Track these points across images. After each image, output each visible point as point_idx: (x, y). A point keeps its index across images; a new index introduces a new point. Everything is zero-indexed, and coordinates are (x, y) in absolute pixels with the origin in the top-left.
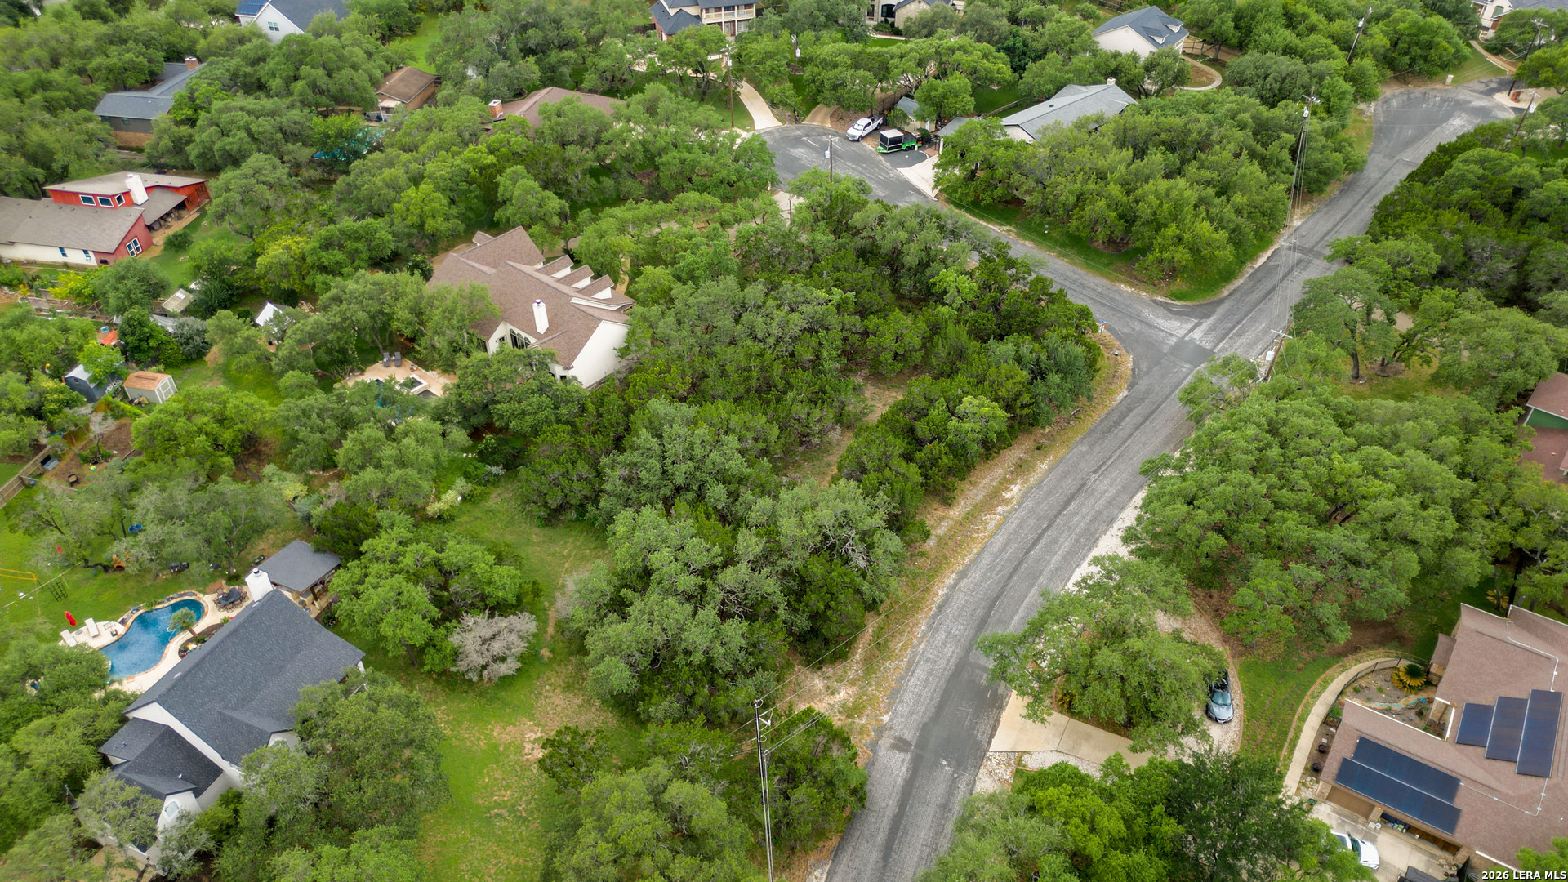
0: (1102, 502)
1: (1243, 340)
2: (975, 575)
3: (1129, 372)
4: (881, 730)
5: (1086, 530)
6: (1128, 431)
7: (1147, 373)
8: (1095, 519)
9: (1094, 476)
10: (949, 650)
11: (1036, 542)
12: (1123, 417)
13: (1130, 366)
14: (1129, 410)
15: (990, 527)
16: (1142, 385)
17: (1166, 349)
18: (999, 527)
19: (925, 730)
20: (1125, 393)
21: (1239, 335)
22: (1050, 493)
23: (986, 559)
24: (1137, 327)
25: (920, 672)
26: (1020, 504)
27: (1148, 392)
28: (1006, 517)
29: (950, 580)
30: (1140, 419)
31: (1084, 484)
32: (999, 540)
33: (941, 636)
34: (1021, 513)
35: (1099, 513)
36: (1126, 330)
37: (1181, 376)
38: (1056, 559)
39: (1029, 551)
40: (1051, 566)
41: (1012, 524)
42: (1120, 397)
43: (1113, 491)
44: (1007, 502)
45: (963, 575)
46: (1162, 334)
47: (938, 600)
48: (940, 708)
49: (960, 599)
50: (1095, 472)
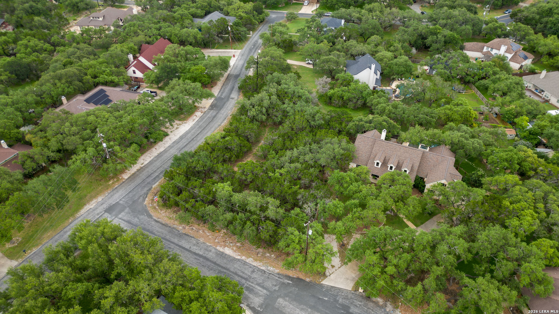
0: (175, 147)
2: (216, 125)
3: (148, 196)
4: (237, 99)
5: (182, 139)
6: (158, 170)
7: (141, 196)
8: (179, 142)
10: (223, 112)
11: (198, 134)
12: (158, 176)
13: (147, 199)
14: (155, 179)
16: (146, 189)
17: (127, 210)
19: (228, 100)
20: (154, 186)
23: (213, 129)
24: (135, 220)
25: (229, 108)
27: (144, 187)
29: (223, 124)
30: (152, 175)
33: (225, 114)
35: (177, 144)
36: (142, 217)
37: (127, 196)
39: (200, 132)
40: (194, 130)
42: (157, 184)
45: (219, 125)
46: (125, 218)
47: (226, 120)
48: (225, 103)
49: (220, 121)
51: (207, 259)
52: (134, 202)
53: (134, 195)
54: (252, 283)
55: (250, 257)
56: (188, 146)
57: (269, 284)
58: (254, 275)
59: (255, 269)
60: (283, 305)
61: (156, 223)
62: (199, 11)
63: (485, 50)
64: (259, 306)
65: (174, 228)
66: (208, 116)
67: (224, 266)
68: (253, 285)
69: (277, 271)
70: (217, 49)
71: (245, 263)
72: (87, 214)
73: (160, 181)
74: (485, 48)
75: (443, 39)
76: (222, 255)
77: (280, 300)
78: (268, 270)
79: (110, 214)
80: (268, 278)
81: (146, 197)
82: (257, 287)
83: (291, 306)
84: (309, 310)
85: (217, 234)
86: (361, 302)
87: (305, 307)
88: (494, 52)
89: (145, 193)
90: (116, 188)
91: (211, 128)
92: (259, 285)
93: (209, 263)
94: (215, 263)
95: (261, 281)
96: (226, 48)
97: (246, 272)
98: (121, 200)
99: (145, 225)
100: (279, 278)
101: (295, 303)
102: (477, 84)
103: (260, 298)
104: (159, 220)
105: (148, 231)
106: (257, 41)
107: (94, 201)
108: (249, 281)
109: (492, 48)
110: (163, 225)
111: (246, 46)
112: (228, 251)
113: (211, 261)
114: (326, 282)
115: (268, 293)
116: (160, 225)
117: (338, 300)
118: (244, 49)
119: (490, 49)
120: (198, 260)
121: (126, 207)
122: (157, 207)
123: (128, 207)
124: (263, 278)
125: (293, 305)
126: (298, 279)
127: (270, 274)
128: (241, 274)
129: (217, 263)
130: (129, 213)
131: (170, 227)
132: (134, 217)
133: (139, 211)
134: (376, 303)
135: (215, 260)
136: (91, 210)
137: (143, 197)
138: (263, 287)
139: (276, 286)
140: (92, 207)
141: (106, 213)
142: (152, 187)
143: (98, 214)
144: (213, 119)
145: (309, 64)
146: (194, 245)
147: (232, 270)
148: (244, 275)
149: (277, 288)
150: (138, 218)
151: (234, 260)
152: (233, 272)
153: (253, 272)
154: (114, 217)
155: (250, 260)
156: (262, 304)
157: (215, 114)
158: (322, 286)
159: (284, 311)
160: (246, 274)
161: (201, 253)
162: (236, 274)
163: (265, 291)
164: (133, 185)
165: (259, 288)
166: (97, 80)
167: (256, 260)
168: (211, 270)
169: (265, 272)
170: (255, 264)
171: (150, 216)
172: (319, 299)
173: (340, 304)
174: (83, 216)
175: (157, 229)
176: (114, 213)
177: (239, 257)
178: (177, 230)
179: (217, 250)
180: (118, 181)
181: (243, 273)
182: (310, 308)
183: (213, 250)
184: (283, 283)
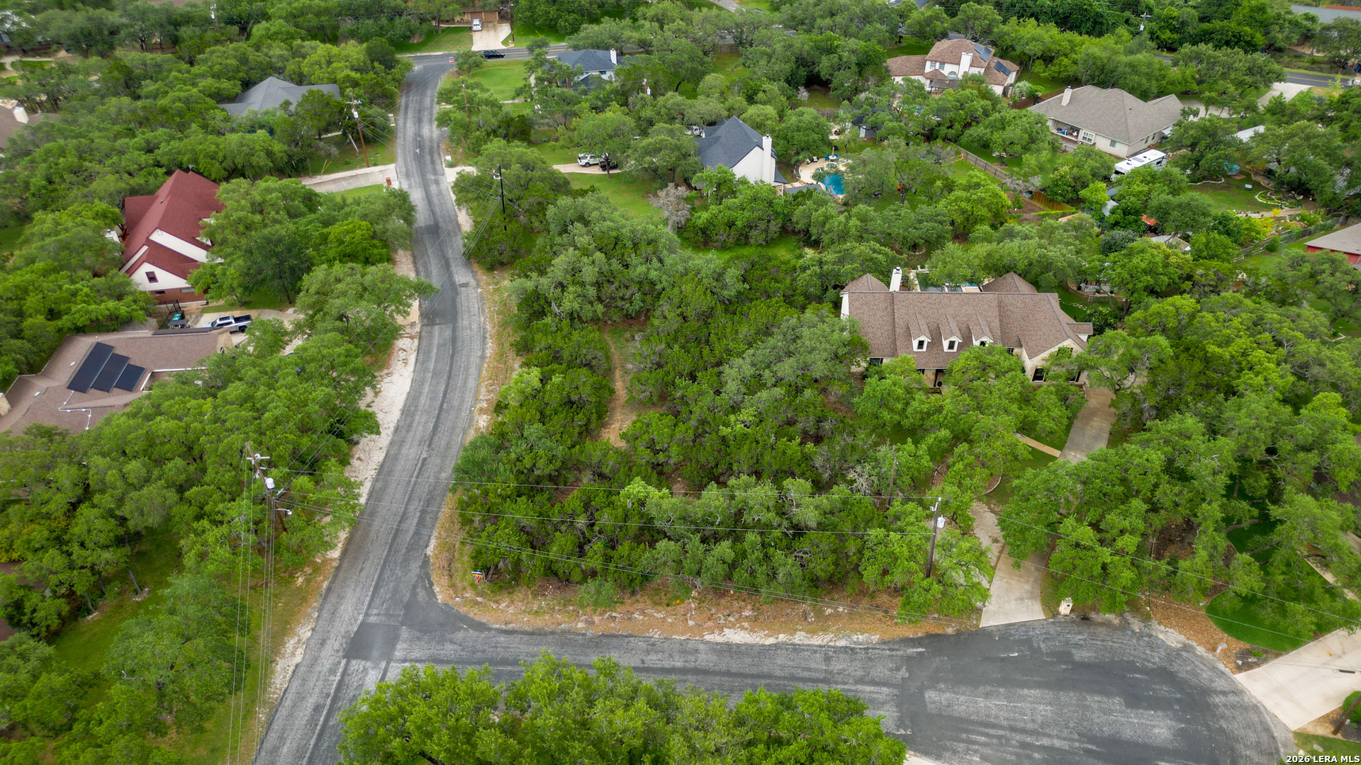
0: (409, 440)
1: (311, 702)
2: (475, 359)
3: (434, 578)
4: (478, 286)
5: (413, 416)
6: (412, 508)
7: (415, 587)
8: (410, 426)
9: (424, 455)
10: (466, 323)
11: (445, 393)
12: (421, 523)
13: (437, 589)
14: (417, 533)
15: (483, 390)
16: (415, 567)
17: (405, 632)
18: (477, 392)
19: (456, 293)
20: (430, 551)
21: (317, 709)
22: (453, 428)
23: (473, 371)
24: (449, 650)
25: (475, 310)
26: (471, 412)
27: (406, 561)
28: (476, 400)
29: (489, 352)
30: (404, 526)
31: (429, 446)
32: (471, 383)
33: (475, 326)
34: (467, 405)
35: (408, 431)
36: (460, 635)
37: (377, 601)
38: (426, 389)
39: (447, 386)
40: (427, 385)
41: (469, 397)
42: (433, 543)
43: (404, 451)
44: (482, 411)
45: (483, 357)
46: (416, 654)
47: (489, 341)
48: (454, 302)
49: (476, 345)
50: (425, 459)
51: (705, 672)
52: (407, 607)
53: (396, 591)
54: (845, 683)
55: (796, 630)
56: (442, 428)
57: (880, 671)
58: (836, 666)
59: (828, 654)
60: (944, 703)
61: (512, 637)
62: (225, 85)
63: (928, 68)
64: (898, 727)
65: (564, 632)
66: (436, 342)
67: (754, 671)
68: (852, 688)
69: (875, 638)
70: (328, 172)
71: (796, 648)
72: (296, 683)
73: (435, 534)
74: (928, 64)
75: (854, 59)
76: (729, 649)
77: (930, 695)
78: (855, 643)
79: (366, 658)
80: (870, 659)
81: (431, 584)
82: (859, 687)
83: (962, 698)
84: (1002, 690)
85: (681, 609)
86: (1080, 633)
87: (988, 688)
88: (948, 69)
89: (420, 577)
90: (329, 589)
91: (467, 368)
92: (861, 681)
93: (717, 680)
94: (728, 673)
95: (860, 673)
96: (348, 165)
97: (813, 665)
98: (367, 615)
99: (483, 651)
100: (891, 650)
101: (963, 688)
102: (964, 139)
103: (887, 707)
104: (511, 626)
105: (504, 662)
106: (418, 134)
107: (291, 643)
108: (836, 683)
109: (942, 63)
110: (532, 634)
111: (399, 151)
112: (736, 636)
113: (715, 673)
114: (987, 621)
115: (895, 691)
116: (526, 638)
117: (1039, 648)
118: (400, 160)
119: (938, 65)
120: (684, 681)
121: (396, 629)
122: (479, 599)
123: (402, 624)
124: (858, 664)
125: (964, 694)
126: (930, 636)
127: (866, 649)
128: (806, 674)
129: (734, 670)
130: (419, 639)
131: (552, 633)
132: (442, 641)
133: (442, 625)
134: (1107, 624)
135: (723, 667)
136: (302, 669)
137: (425, 588)
138: (874, 683)
139: (898, 669)
140: (298, 659)
141: (354, 662)
142: (426, 558)
143: (332, 671)
144: (454, 348)
145: (587, 165)
146: (648, 652)
147: (778, 673)
148: (814, 675)
149: (903, 673)
150: (452, 642)
151: (764, 650)
152: (785, 678)
153: (827, 659)
154: (383, 664)
155: (800, 638)
156: (900, 719)
157: (448, 333)
158: (987, 634)
159: (956, 714)
160: (816, 670)
161: (679, 664)
162: (793, 678)
163: (885, 690)
164: (371, 568)
165: (868, 689)
166: (65, 321)
167: (813, 632)
168: (732, 691)
169: (852, 649)
170: (817, 640)
171: (481, 627)
172: (1003, 659)
173: (1048, 655)
174: (293, 689)
175: (524, 648)
176: (375, 653)
177: (771, 641)
178: (578, 634)
179: (708, 643)
180: (317, 569)
181: (809, 670)
182: (1000, 685)
183: (702, 647)
184: (909, 659)
